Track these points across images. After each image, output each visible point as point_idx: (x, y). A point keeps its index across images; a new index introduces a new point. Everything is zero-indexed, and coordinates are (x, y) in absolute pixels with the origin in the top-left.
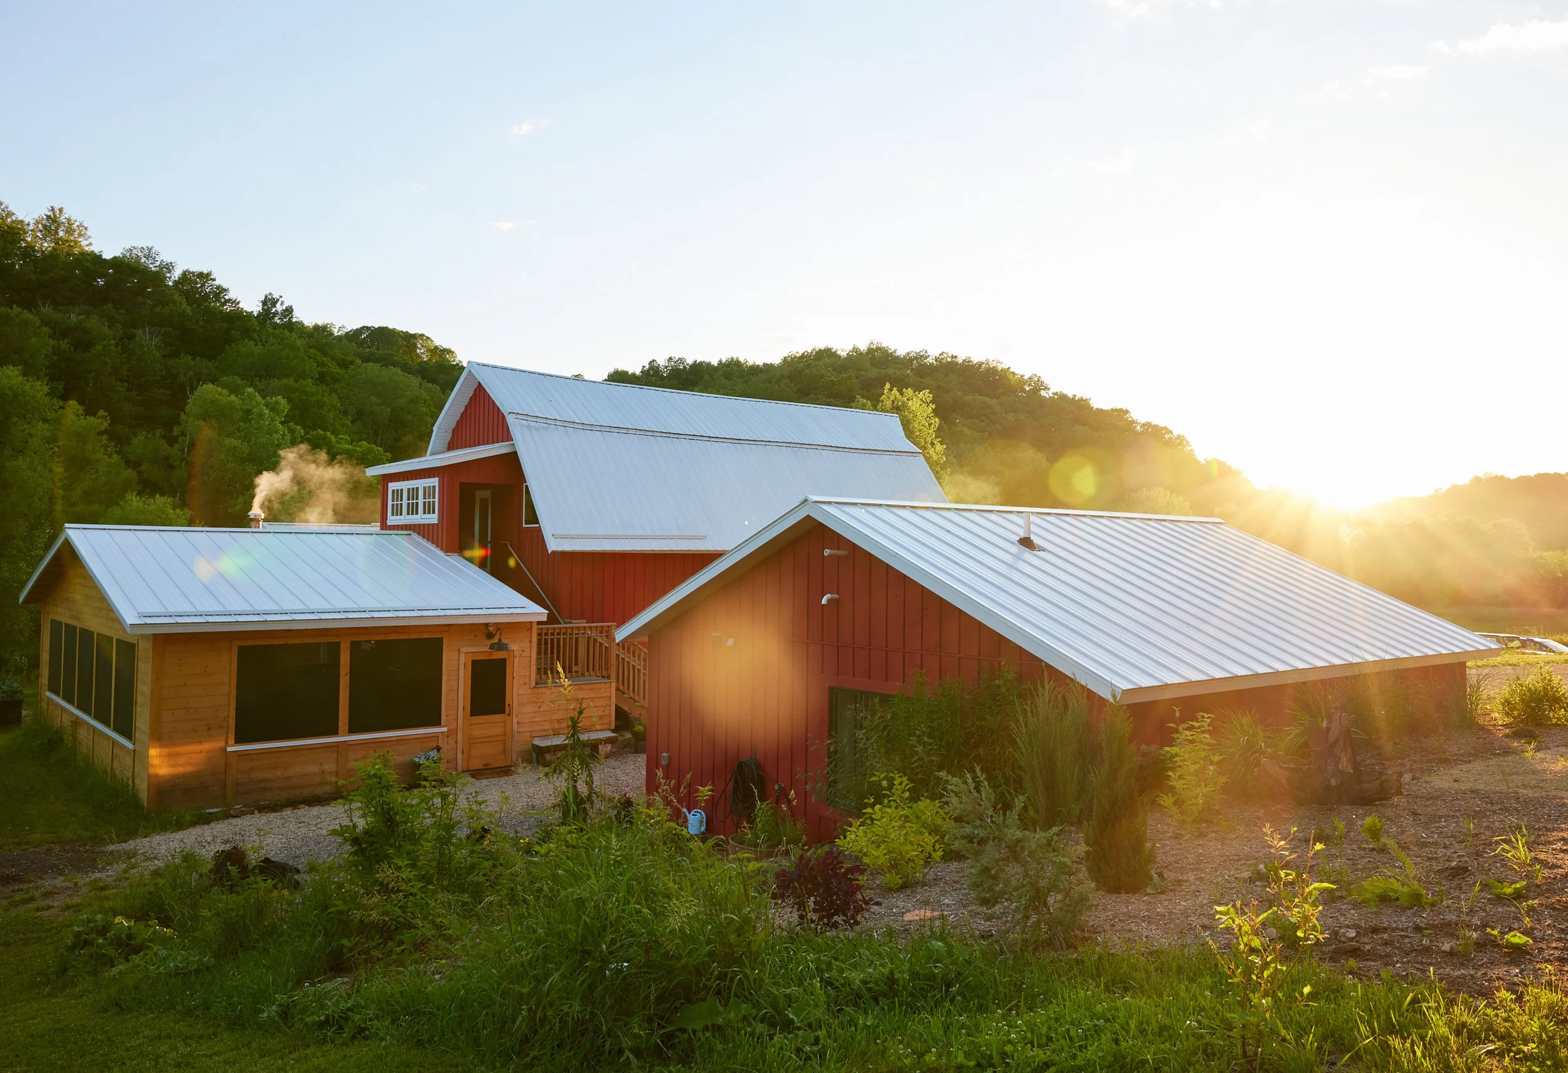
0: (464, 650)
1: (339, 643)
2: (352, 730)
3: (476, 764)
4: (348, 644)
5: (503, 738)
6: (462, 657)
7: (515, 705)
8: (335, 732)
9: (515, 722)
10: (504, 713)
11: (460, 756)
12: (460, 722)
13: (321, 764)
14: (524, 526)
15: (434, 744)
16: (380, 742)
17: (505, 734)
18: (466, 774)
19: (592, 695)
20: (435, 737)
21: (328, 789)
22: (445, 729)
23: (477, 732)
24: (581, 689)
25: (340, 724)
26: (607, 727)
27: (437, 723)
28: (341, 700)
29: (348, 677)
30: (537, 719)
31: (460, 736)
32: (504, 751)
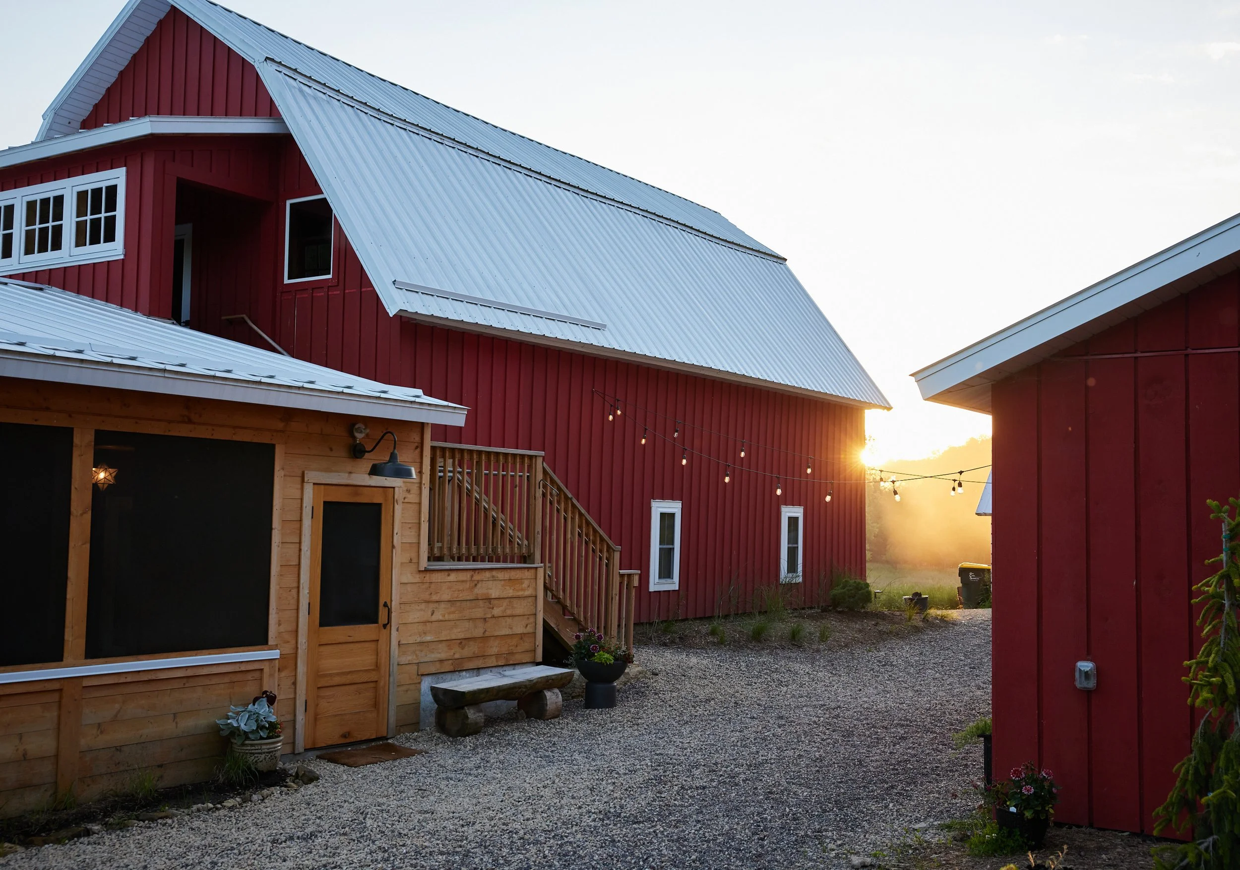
0: (313, 476)
1: (69, 432)
2: (94, 652)
3: (329, 734)
4: (90, 437)
5: (373, 676)
6: (309, 490)
7: (394, 605)
8: (55, 656)
9: (394, 643)
10: (375, 621)
11: (300, 717)
12: (302, 639)
13: (21, 736)
14: (286, 281)
15: (252, 689)
16: (150, 680)
17: (377, 667)
18: (312, 755)
19: (510, 592)
20: (256, 671)
21: (34, 800)
22: (275, 654)
23: (333, 662)
24: (494, 579)
25: (68, 636)
26: (527, 658)
27: (260, 639)
28: (71, 574)
29: (88, 516)
30: (428, 638)
31: (302, 668)
32: (376, 705)
